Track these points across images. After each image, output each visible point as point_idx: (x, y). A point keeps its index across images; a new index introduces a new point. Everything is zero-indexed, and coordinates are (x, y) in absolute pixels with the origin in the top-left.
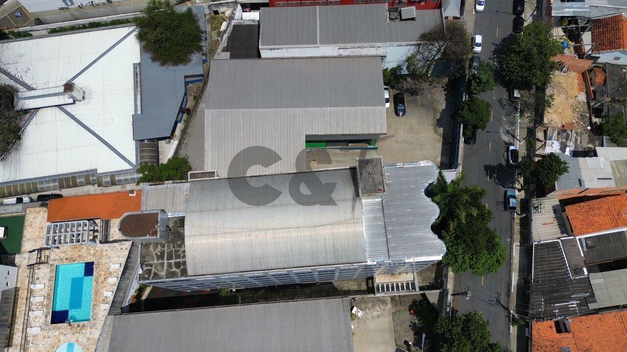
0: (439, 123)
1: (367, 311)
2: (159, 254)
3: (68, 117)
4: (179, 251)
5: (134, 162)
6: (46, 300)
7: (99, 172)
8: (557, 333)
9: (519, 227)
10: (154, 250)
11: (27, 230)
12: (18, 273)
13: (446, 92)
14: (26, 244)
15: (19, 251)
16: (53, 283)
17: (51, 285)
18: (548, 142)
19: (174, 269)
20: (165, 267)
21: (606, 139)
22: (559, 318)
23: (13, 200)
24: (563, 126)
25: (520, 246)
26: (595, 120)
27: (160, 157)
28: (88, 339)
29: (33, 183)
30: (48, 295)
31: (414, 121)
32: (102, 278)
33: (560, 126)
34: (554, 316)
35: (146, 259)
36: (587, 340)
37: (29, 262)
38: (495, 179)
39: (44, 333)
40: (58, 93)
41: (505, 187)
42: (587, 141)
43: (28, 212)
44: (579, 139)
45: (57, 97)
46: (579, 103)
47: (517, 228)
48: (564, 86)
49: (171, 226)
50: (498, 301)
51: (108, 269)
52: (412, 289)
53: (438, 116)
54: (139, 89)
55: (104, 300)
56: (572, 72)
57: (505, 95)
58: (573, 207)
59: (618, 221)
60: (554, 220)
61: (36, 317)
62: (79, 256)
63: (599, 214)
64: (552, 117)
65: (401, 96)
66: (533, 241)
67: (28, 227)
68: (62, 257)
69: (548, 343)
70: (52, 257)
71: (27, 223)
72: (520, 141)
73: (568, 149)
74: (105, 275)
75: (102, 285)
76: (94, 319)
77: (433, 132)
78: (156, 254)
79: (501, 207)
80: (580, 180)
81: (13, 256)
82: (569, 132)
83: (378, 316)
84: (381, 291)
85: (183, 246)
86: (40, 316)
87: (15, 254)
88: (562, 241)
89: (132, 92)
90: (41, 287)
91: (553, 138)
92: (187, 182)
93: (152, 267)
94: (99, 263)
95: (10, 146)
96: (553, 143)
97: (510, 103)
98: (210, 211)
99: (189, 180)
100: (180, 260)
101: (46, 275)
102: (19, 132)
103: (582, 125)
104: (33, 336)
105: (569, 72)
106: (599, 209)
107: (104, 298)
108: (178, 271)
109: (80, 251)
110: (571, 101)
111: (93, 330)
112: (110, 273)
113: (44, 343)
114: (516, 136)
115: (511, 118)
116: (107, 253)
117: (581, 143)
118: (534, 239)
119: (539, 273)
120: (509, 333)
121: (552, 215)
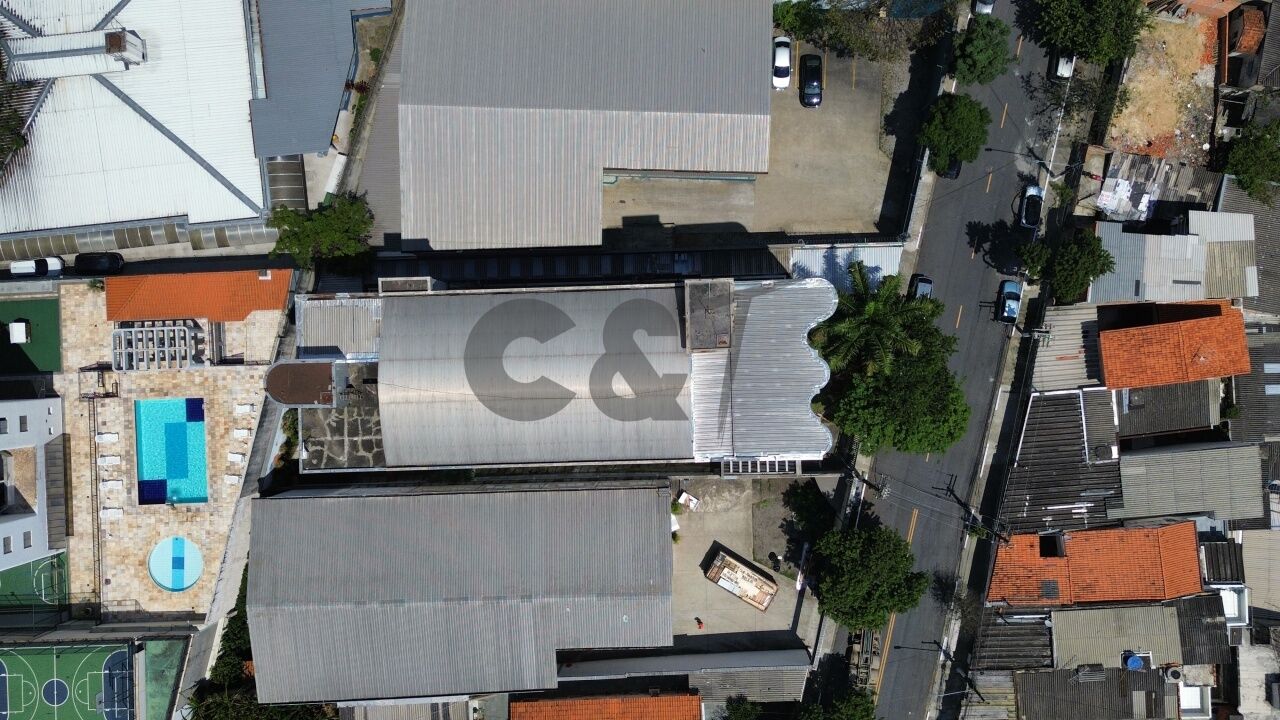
0: (891, 124)
1: (707, 498)
2: (334, 424)
3: (118, 101)
4: (369, 422)
5: (260, 204)
6: (124, 463)
7: (192, 220)
8: (1041, 555)
9: (1016, 356)
10: (326, 418)
11: (68, 328)
12: (63, 408)
13: (914, 52)
14: (69, 354)
15: (59, 369)
16: (132, 432)
17: (131, 437)
18: (1108, 180)
19: (362, 453)
20: (347, 448)
21: (1229, 180)
22: (1050, 531)
23: (29, 266)
24: (1150, 144)
25: (1010, 392)
26: (1220, 132)
27: (308, 184)
28: (208, 533)
29: (65, 237)
30: (128, 452)
31: (838, 121)
32: (221, 430)
33: (1143, 142)
34: (1043, 527)
35: (313, 432)
36: (1091, 571)
37: (80, 389)
38: (986, 254)
39: (130, 519)
40: (93, 48)
41: (1002, 273)
42: (1189, 182)
43: (63, 292)
44: (1173, 177)
45: (92, 56)
46: (1198, 89)
47: (1012, 356)
48: (1173, 49)
49: (352, 377)
50: (951, 491)
51: (231, 413)
52: (790, 470)
53: (889, 109)
54: (257, 38)
55: (228, 468)
56: (1197, 16)
57: (1041, 67)
58: (1115, 334)
59: (1190, 370)
60: (1080, 352)
61: (111, 491)
62: (175, 386)
63: (1159, 353)
64: (1130, 126)
65: (815, 63)
66: (1033, 390)
67: (69, 323)
68: (143, 385)
69: (1021, 572)
70: (125, 385)
71: (65, 314)
72: (1052, 175)
73: (1145, 200)
74: (225, 423)
75: (222, 442)
76: (216, 500)
77: (875, 145)
78: (329, 425)
79: (988, 313)
80: (1138, 283)
81: (48, 377)
82: (1155, 164)
83: (727, 510)
84: (731, 470)
85: (376, 413)
86: (119, 492)
87: (51, 373)
88: (1084, 393)
89: (243, 44)
90: (113, 440)
91: (1120, 175)
92: (377, 297)
93: (322, 446)
94: (212, 402)
95: (9, 158)
96: (1117, 185)
97: (1049, 84)
98: (421, 359)
99: (381, 295)
100: (372, 437)
101: (117, 418)
102: (22, 127)
103: (1193, 140)
104: (112, 523)
105: (1190, 16)
106: (1159, 342)
107: (228, 465)
108: (369, 456)
109: (174, 377)
110: (1182, 83)
111: (215, 518)
112: (235, 421)
113: (131, 535)
114: (1047, 163)
115: (1044, 119)
116: (225, 383)
117: (1176, 185)
118: (1034, 385)
119: (1033, 450)
120: (962, 548)
121: (1079, 341)
